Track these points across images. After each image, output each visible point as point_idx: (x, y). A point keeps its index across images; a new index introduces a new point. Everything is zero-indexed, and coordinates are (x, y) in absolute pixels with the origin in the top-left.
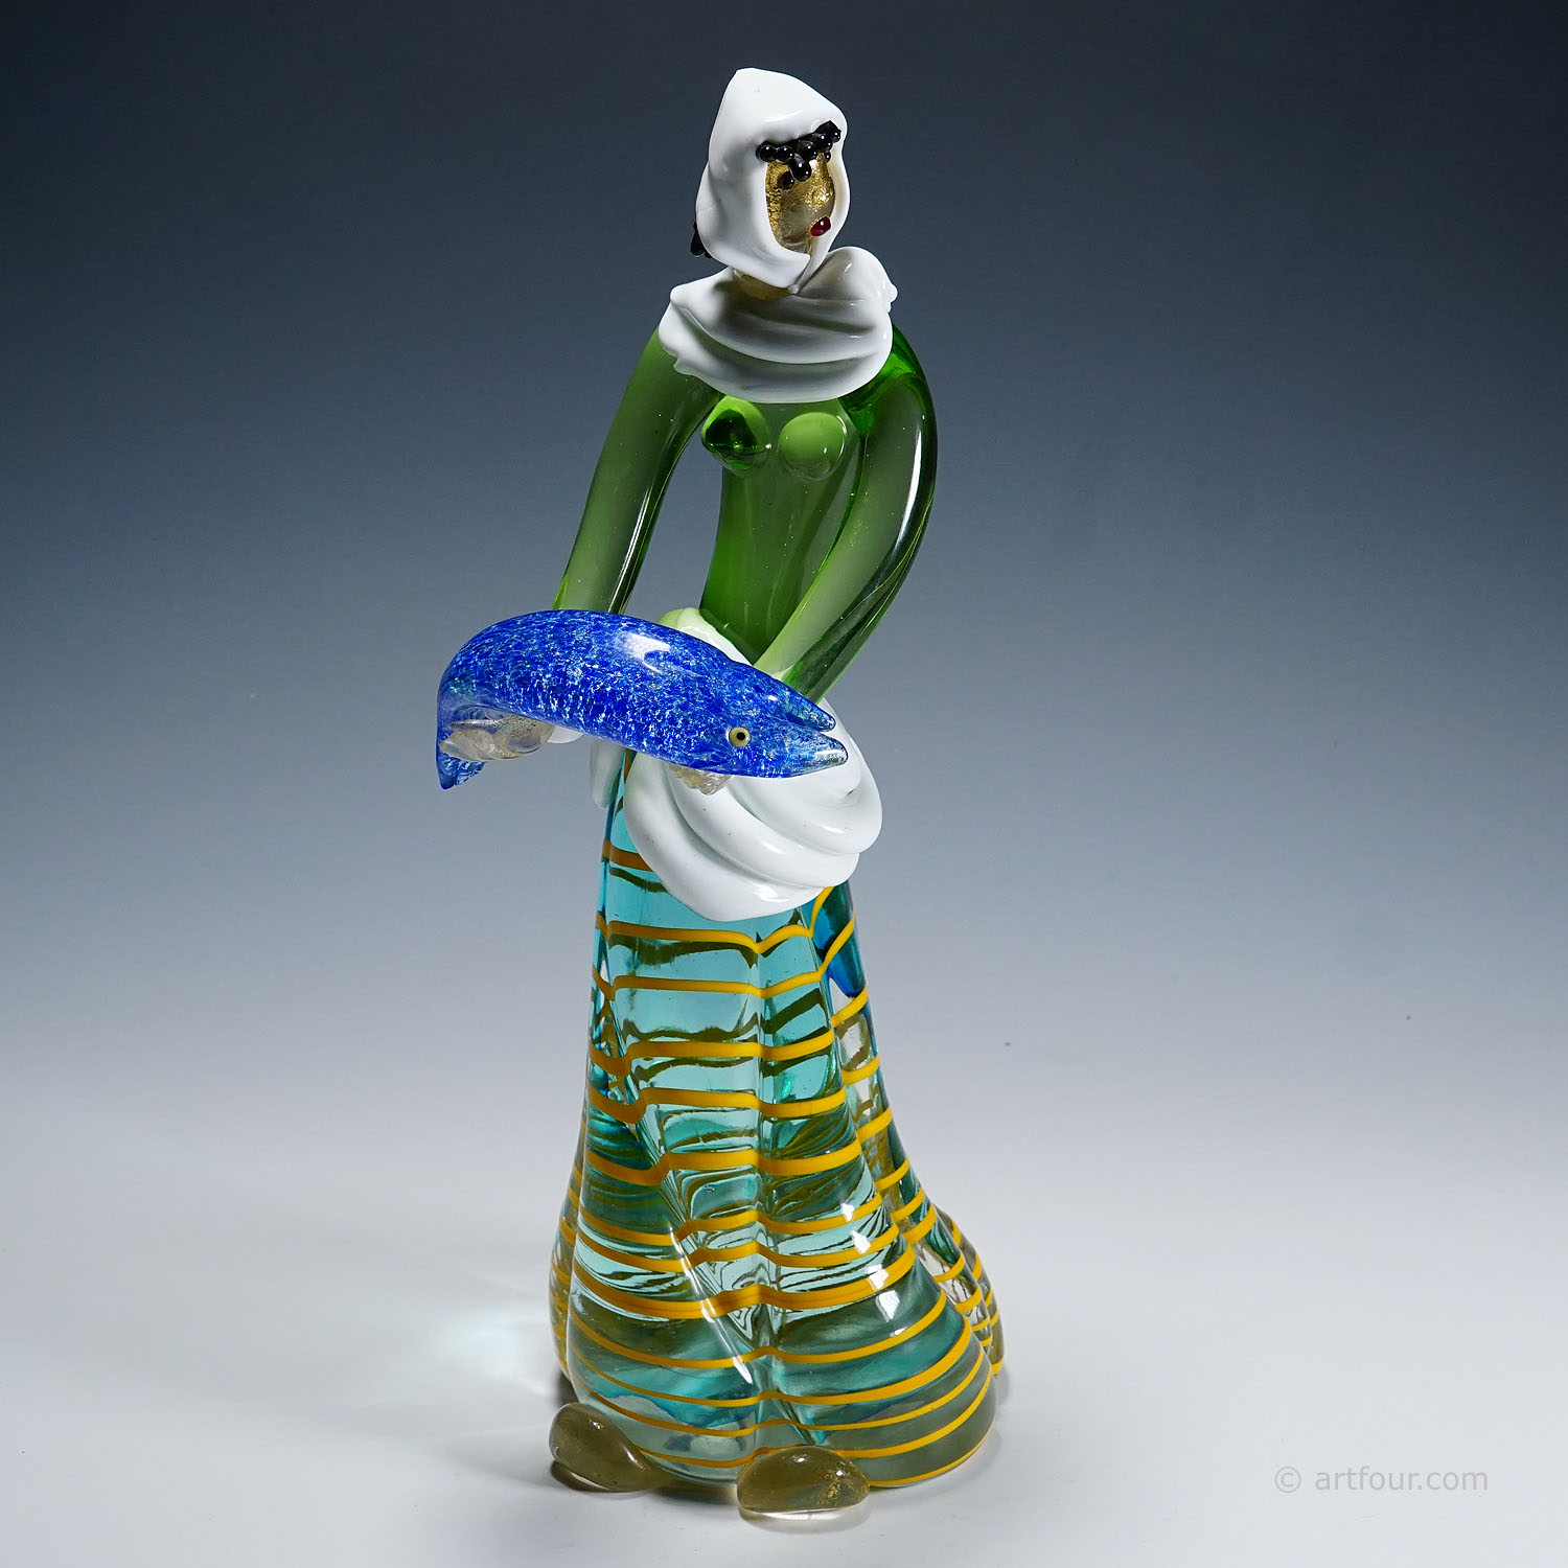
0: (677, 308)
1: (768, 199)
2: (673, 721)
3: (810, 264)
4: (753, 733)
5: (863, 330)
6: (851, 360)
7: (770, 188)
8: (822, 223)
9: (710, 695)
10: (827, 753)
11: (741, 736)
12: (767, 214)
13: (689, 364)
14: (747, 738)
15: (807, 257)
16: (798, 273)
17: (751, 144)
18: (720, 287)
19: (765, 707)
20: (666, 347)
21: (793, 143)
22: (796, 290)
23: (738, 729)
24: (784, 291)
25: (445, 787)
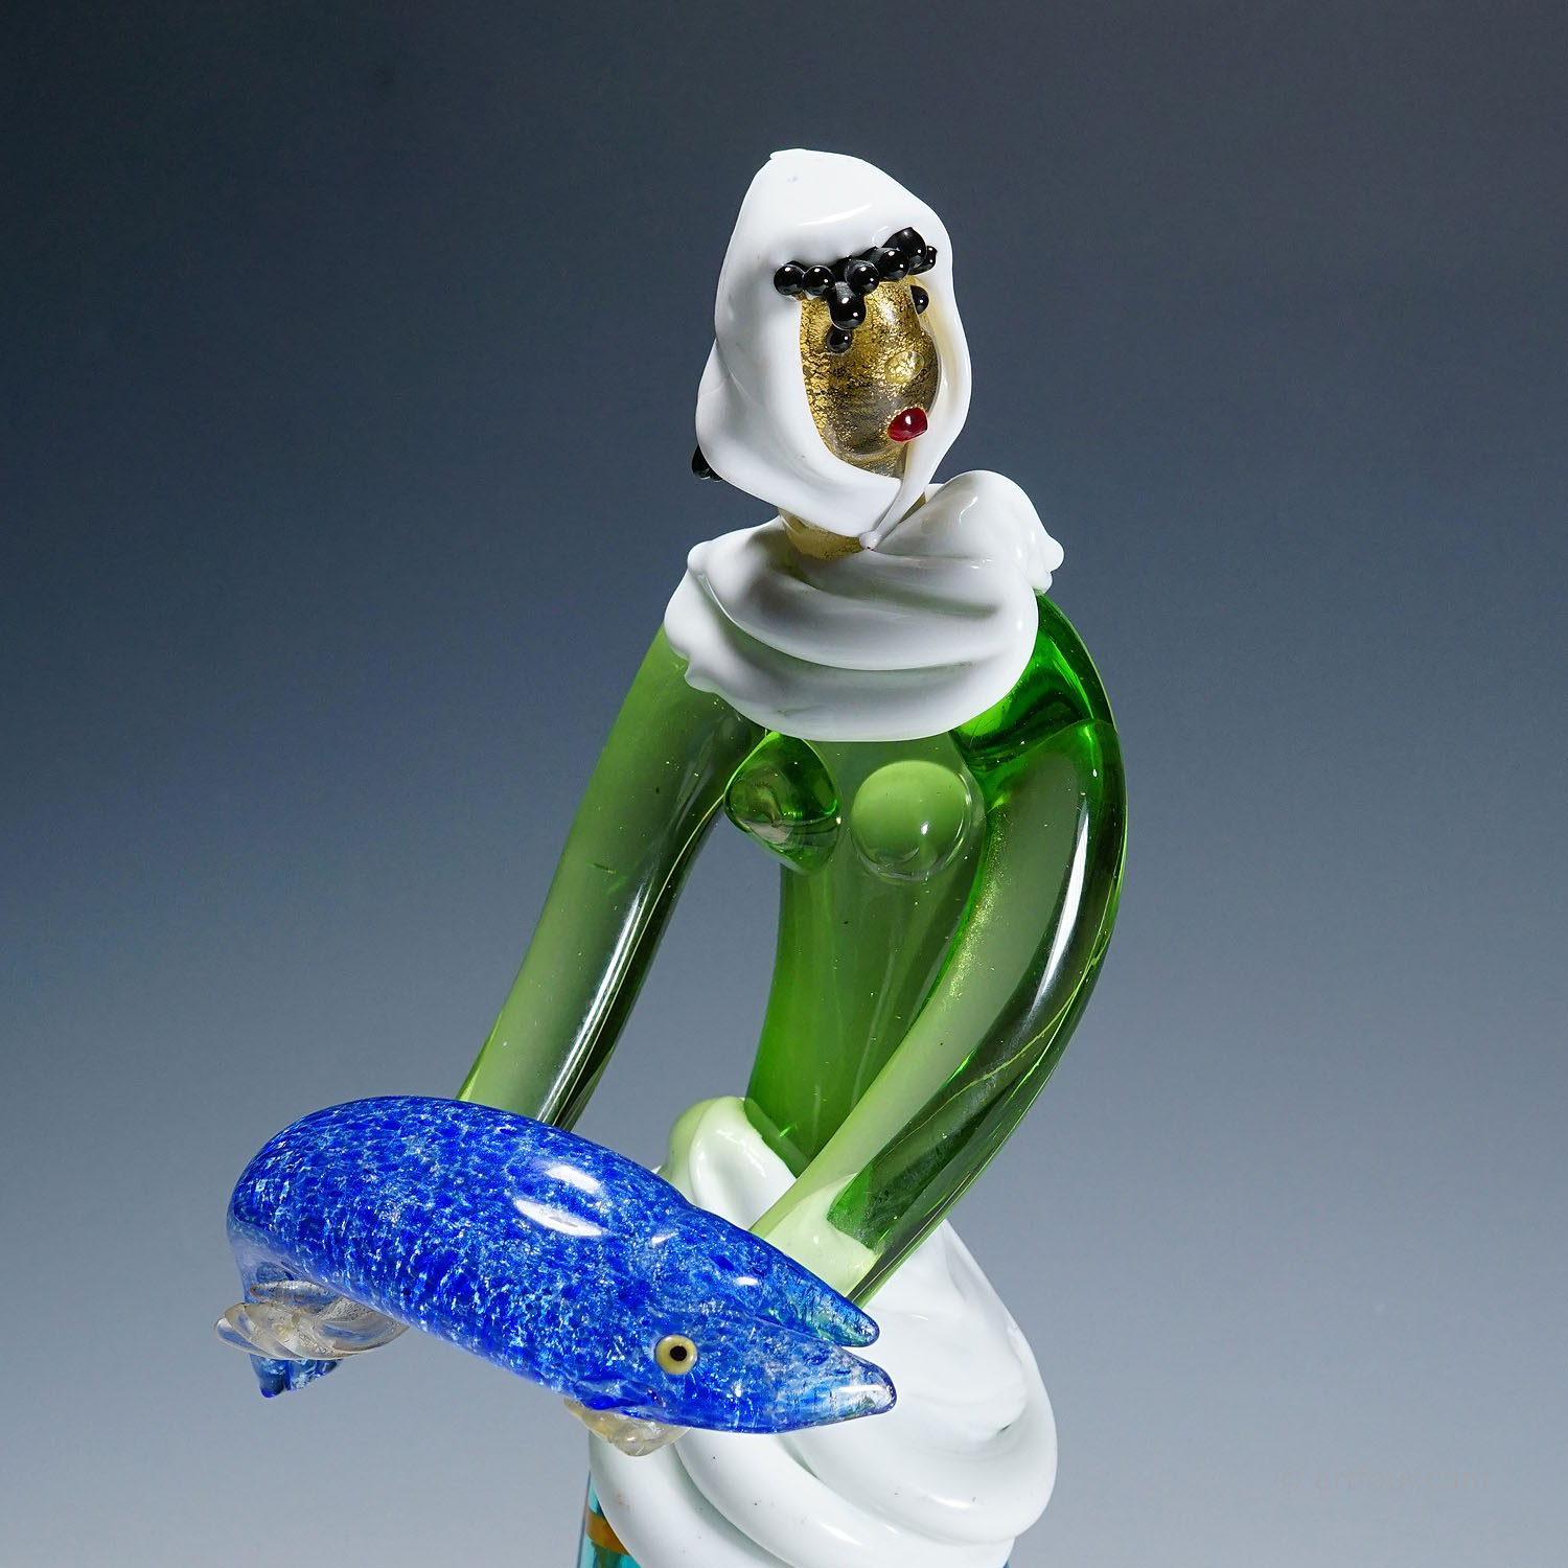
0: (695, 577)
1: (806, 370)
2: (552, 1319)
3: (900, 496)
4: (705, 1349)
5: (982, 612)
6: (962, 665)
7: (811, 350)
8: (908, 420)
9: (626, 1272)
10: (856, 1391)
11: (679, 1354)
12: (805, 399)
13: (706, 674)
14: (692, 1357)
15: (896, 482)
16: (878, 513)
17: (764, 267)
18: (759, 539)
19: (731, 1300)
20: (674, 646)
21: (839, 267)
22: (872, 540)
23: (671, 1341)
24: (854, 545)
25: (267, 1393)
